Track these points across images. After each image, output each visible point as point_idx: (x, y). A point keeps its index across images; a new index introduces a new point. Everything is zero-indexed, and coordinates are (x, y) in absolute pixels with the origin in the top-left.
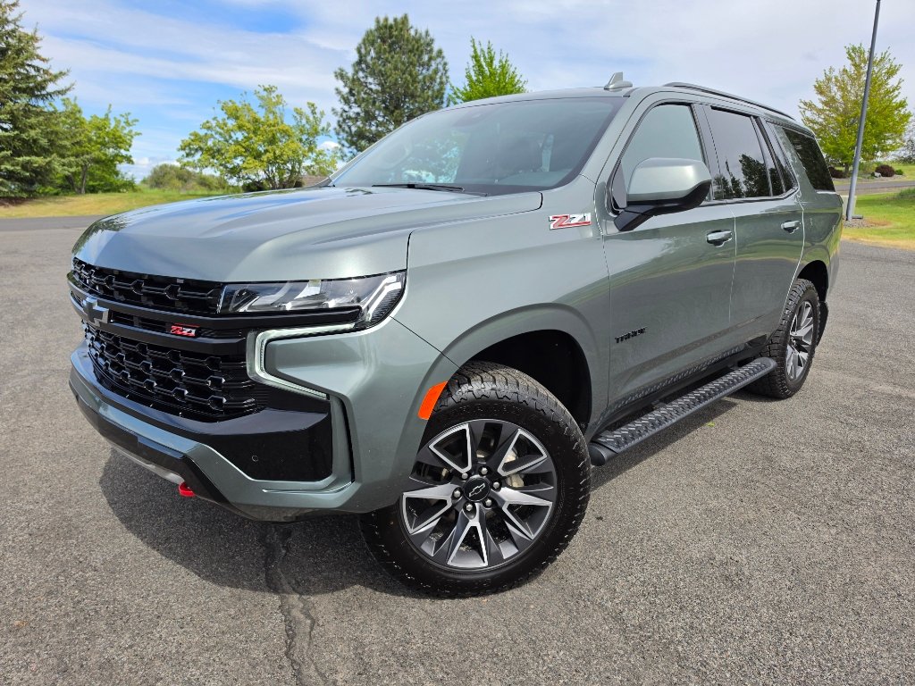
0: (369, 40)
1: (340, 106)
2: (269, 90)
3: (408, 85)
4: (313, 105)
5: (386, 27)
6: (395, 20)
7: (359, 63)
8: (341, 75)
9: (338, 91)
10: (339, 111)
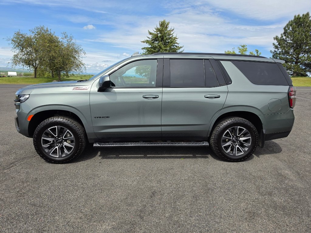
0: (290, 24)
1: (273, 49)
2: (243, 46)
3: (303, 39)
4: (257, 50)
5: (298, 18)
6: (303, 15)
7: (284, 33)
8: (276, 38)
9: (274, 44)
10: (273, 51)
